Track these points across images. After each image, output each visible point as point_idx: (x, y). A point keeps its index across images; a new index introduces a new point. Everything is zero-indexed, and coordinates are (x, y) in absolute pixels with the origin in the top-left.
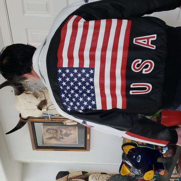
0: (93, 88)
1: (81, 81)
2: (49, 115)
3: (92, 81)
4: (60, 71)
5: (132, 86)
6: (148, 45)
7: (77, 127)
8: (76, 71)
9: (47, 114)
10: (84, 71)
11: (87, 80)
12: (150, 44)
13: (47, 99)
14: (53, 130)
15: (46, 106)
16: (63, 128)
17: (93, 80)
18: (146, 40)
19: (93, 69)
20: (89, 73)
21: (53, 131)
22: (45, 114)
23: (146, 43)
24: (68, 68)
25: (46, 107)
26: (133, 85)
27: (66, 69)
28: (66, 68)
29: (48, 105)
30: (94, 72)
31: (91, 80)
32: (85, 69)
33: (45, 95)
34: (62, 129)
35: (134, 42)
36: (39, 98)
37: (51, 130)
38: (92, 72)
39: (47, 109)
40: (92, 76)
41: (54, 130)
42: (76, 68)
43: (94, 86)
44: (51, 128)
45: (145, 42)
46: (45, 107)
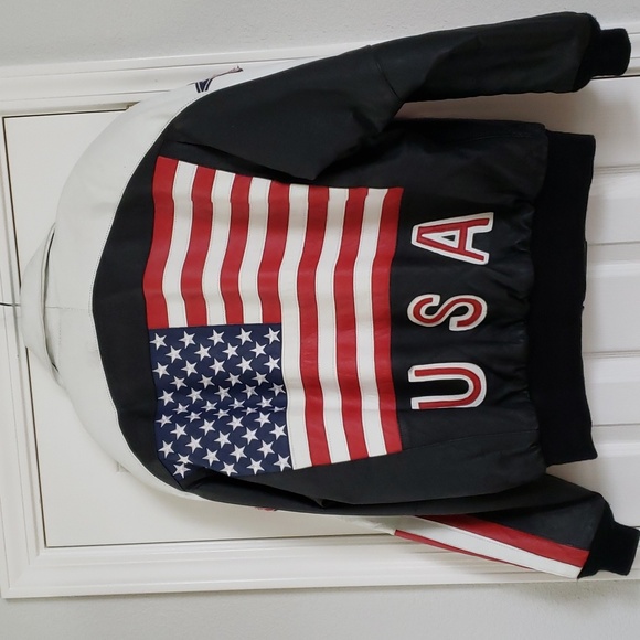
0: (280, 393)
1: (238, 371)
3: (275, 369)
4: (159, 341)
5: (412, 378)
6: (461, 250)
8: (217, 338)
10: (245, 336)
11: (259, 364)
12: (469, 247)
17: (279, 363)
18: (456, 233)
19: (278, 327)
20: (264, 341)
23: (455, 244)
24: (189, 330)
26: (418, 373)
27: (180, 332)
28: (182, 329)
30: (280, 336)
31: (272, 364)
32: (248, 328)
35: (414, 242)
38: (272, 336)
40: (275, 350)
42: (219, 329)
43: (283, 383)
45: (452, 238)
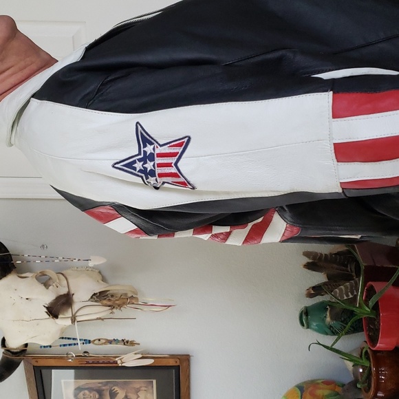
2: (79, 342)
7: (154, 381)
9: (74, 339)
13: (72, 292)
14: (90, 392)
15: (70, 310)
16: (116, 384)
21: (91, 395)
22: (69, 338)
25: (69, 314)
29: (76, 307)
33: (70, 281)
34: (116, 388)
36: (50, 287)
37: (86, 392)
39: (73, 319)
41: (95, 392)
44: (87, 387)
46: (66, 310)
